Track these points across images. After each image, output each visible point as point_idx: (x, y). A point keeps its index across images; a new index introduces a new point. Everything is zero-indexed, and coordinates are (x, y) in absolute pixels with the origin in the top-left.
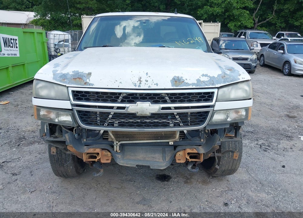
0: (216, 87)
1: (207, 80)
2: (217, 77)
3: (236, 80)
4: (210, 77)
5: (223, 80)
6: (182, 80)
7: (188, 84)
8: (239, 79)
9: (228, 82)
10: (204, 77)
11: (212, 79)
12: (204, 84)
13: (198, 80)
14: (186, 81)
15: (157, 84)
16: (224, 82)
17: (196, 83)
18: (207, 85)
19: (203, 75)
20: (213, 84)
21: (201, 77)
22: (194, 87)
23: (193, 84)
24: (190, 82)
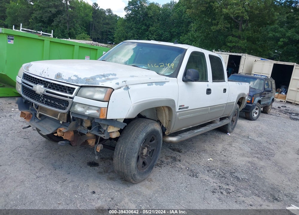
0: (78, 85)
1: (75, 79)
2: (83, 79)
3: (95, 84)
4: (78, 78)
5: (85, 82)
6: (61, 76)
7: (63, 79)
8: (99, 84)
9: (89, 84)
10: (74, 77)
11: (79, 80)
12: (72, 81)
13: (70, 78)
14: (63, 77)
15: (48, 75)
16: (86, 83)
17: (67, 79)
18: (73, 82)
19: (75, 76)
20: (77, 83)
21: (73, 76)
22: (65, 82)
23: (66, 80)
24: (64, 78)
